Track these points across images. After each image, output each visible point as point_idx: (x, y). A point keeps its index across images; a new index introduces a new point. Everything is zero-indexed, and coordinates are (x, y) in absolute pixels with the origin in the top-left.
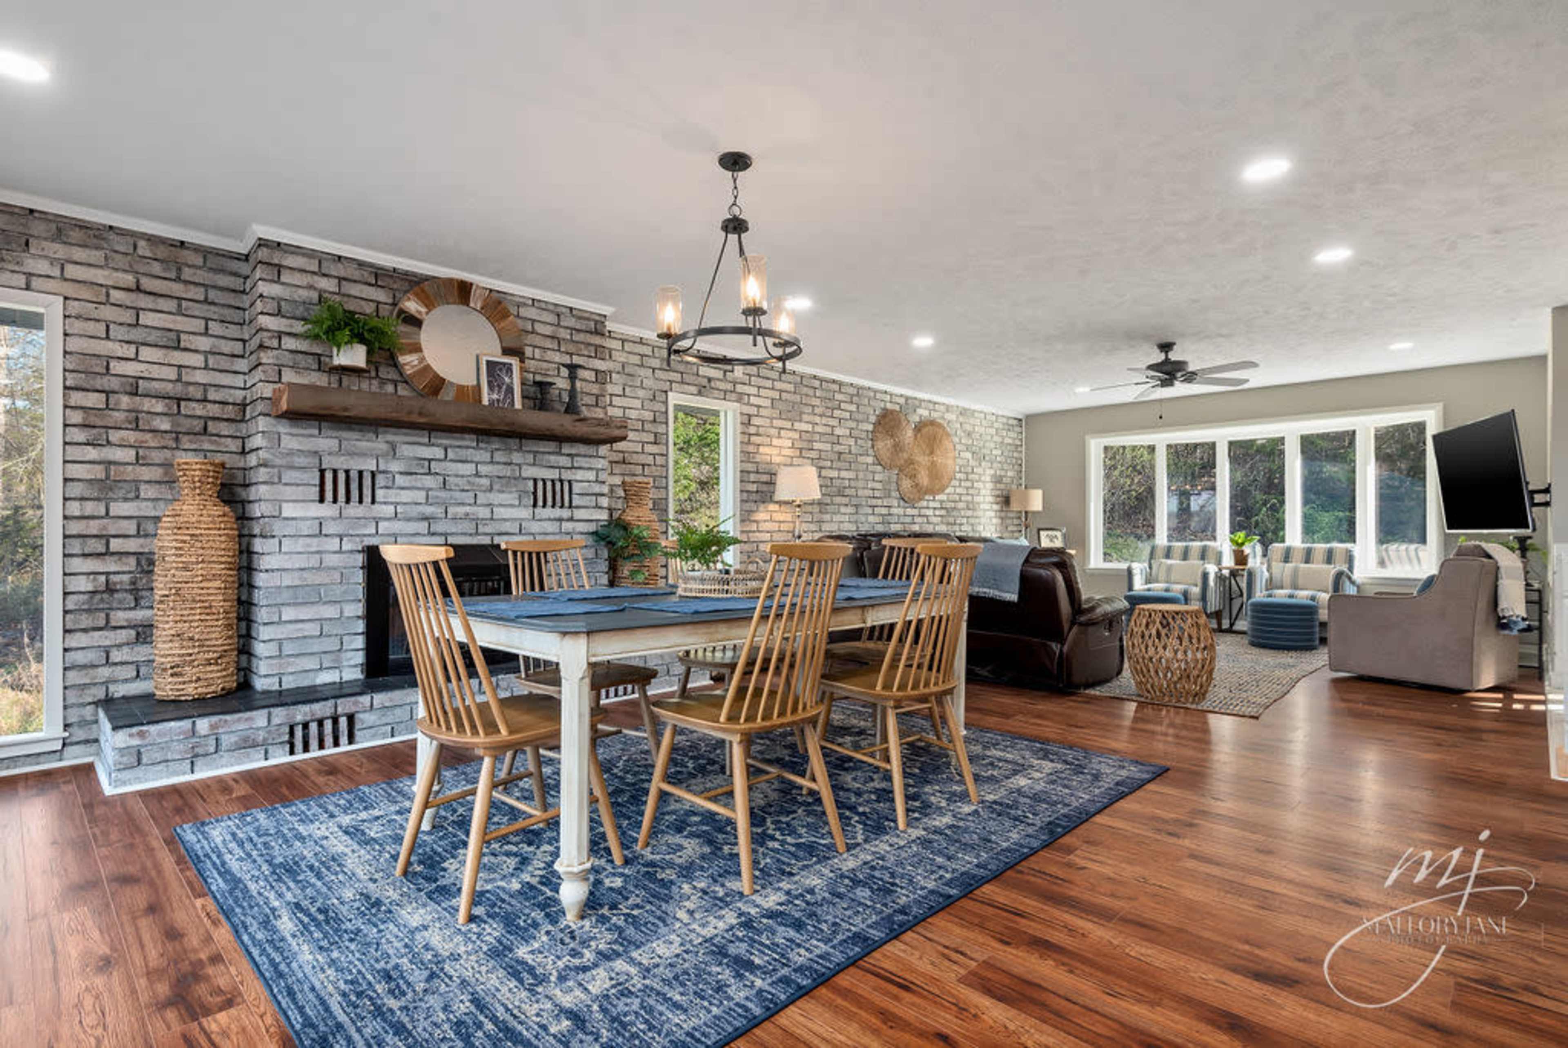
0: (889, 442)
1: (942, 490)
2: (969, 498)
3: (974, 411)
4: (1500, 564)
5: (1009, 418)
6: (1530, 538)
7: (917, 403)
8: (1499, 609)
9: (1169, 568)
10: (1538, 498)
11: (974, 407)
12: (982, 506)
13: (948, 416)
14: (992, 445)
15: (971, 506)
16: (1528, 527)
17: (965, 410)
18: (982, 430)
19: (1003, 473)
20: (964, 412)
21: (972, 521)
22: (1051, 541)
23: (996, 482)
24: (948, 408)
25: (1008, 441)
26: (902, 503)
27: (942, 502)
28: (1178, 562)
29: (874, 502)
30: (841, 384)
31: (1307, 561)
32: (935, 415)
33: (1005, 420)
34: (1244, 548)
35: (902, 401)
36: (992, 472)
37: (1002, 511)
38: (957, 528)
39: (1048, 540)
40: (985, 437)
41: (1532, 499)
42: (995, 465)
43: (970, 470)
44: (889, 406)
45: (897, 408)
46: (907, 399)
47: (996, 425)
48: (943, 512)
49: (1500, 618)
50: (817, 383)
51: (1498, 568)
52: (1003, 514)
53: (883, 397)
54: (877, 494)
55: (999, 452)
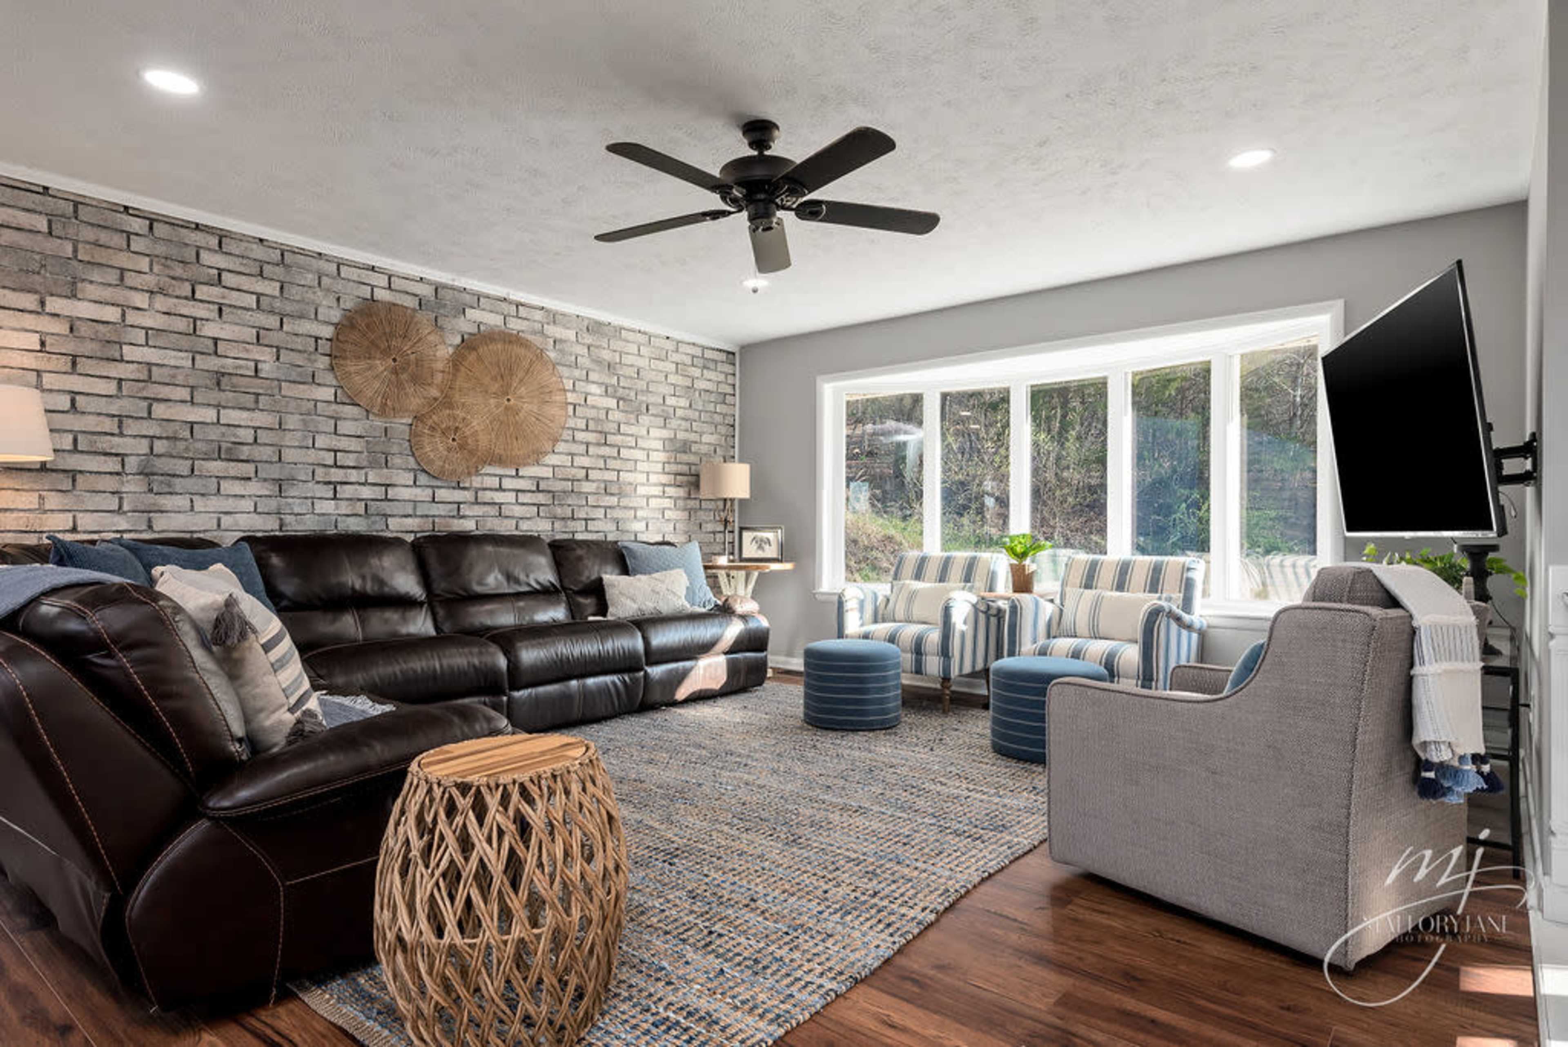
0: (381, 365)
1: (536, 458)
2: (611, 476)
3: (622, 328)
4: (1420, 621)
5: (704, 348)
6: (1494, 548)
7: (467, 298)
8: (1416, 741)
9: (912, 596)
10: (1511, 466)
11: (626, 323)
12: (641, 490)
13: (553, 331)
14: (667, 390)
15: (614, 489)
16: (1490, 528)
17: (599, 324)
18: (642, 363)
19: (693, 437)
20: (595, 328)
21: (618, 514)
22: (760, 547)
23: (677, 451)
24: (554, 317)
25: (701, 385)
26: (423, 479)
27: (538, 480)
28: (933, 585)
29: (337, 475)
30: (222, 236)
31: (1120, 586)
32: (515, 325)
33: (698, 352)
34: (1027, 562)
35: (426, 291)
36: (666, 434)
37: (689, 498)
38: (580, 526)
39: (754, 546)
40: (647, 375)
41: (1498, 467)
42: (674, 423)
43: (612, 427)
44: (381, 295)
45: (410, 302)
46: (438, 288)
47: (676, 357)
48: (541, 498)
49: (1421, 764)
50: (137, 225)
51: (1413, 632)
52: (692, 504)
53: (366, 276)
54: (350, 460)
55: (684, 402)
